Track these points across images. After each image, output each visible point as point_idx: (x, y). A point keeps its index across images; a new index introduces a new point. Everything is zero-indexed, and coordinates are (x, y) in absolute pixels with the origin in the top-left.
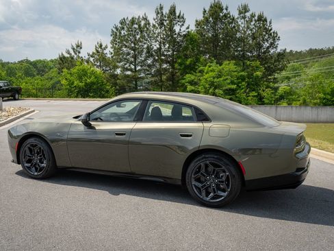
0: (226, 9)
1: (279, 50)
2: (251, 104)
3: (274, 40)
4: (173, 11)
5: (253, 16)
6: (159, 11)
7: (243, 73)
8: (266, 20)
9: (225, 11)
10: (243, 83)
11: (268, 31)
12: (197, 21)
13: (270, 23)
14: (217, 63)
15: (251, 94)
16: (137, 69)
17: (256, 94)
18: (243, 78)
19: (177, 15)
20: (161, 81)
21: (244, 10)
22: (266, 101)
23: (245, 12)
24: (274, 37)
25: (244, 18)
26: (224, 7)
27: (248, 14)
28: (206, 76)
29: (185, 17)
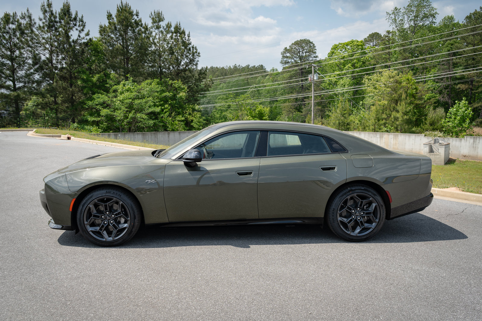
0: (137, 15)
1: (199, 68)
2: (177, 130)
3: (193, 55)
4: (66, 11)
5: (169, 26)
6: (47, 9)
7: (167, 94)
8: (184, 33)
9: (135, 17)
10: (166, 106)
11: (186, 45)
12: (101, 27)
13: (189, 37)
14: (134, 81)
15: (178, 119)
16: (17, 86)
17: (183, 119)
18: (165, 100)
19: (73, 16)
20: (55, 103)
21: (158, 18)
22: (195, 126)
23: (160, 21)
24: (194, 53)
25: (158, 27)
26: (135, 13)
27: (163, 24)
28: (121, 97)
29: (84, 20)
